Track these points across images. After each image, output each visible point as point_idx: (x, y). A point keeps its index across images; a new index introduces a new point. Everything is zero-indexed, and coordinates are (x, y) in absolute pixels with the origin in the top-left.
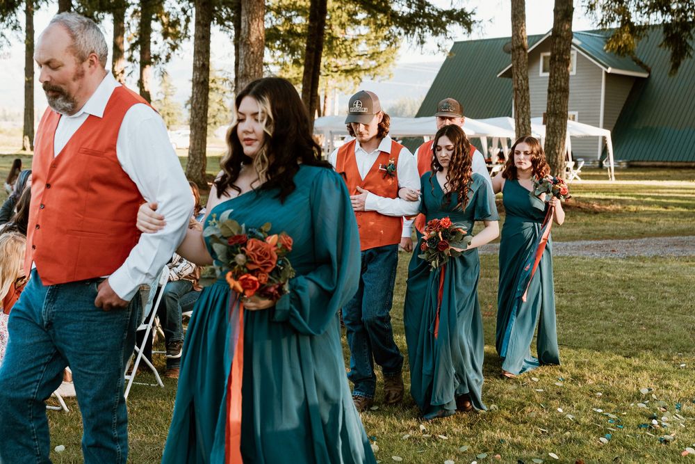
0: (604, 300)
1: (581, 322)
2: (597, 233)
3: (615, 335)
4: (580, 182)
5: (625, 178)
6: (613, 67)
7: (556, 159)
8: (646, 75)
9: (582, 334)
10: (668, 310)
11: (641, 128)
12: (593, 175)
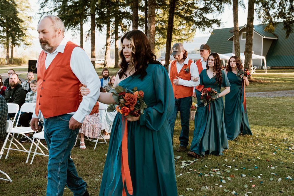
0: (268, 110)
1: (261, 117)
2: (263, 90)
3: (273, 121)
4: (255, 73)
5: (270, 72)
6: (266, 36)
7: (248, 66)
8: (277, 39)
9: (262, 121)
10: (290, 113)
11: (275, 56)
12: (260, 71)
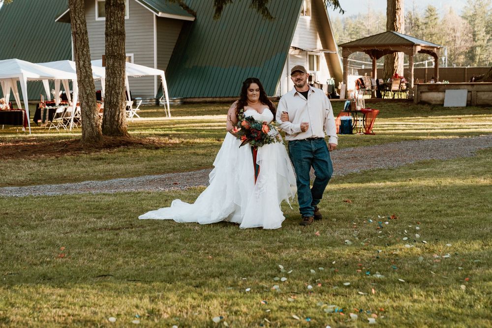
0: (171, 232)
1: (152, 256)
2: (159, 167)
3: (184, 265)
4: (140, 119)
5: (180, 114)
6: (163, 12)
7: (117, 98)
8: (192, 19)
9: (154, 268)
10: (230, 237)
11: (191, 67)
12: (151, 112)
